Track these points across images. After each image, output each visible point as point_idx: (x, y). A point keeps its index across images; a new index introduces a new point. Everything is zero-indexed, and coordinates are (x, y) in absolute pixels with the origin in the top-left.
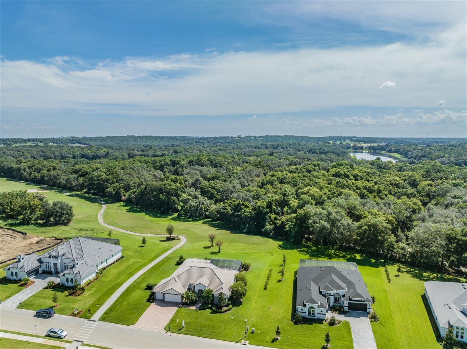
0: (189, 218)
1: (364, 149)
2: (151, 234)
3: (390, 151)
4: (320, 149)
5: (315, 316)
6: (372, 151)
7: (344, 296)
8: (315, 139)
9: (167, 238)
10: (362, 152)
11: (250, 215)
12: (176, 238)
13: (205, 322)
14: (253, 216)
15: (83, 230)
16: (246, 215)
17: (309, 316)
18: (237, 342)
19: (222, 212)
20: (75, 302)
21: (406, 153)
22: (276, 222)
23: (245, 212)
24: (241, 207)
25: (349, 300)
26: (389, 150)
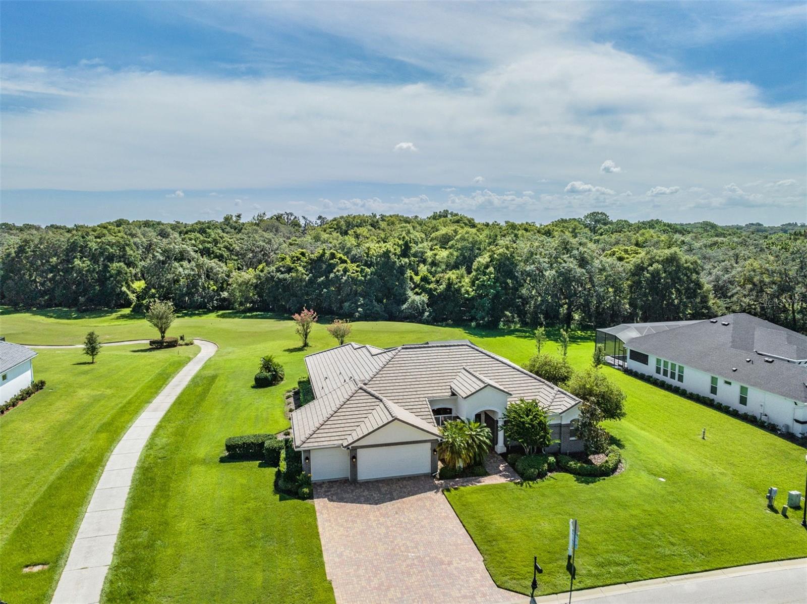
9: (151, 342)
11: (362, 276)
12: (180, 342)
13: (608, 514)
14: (370, 279)
16: (353, 278)
19: (280, 280)
22: (430, 287)
24: (332, 261)
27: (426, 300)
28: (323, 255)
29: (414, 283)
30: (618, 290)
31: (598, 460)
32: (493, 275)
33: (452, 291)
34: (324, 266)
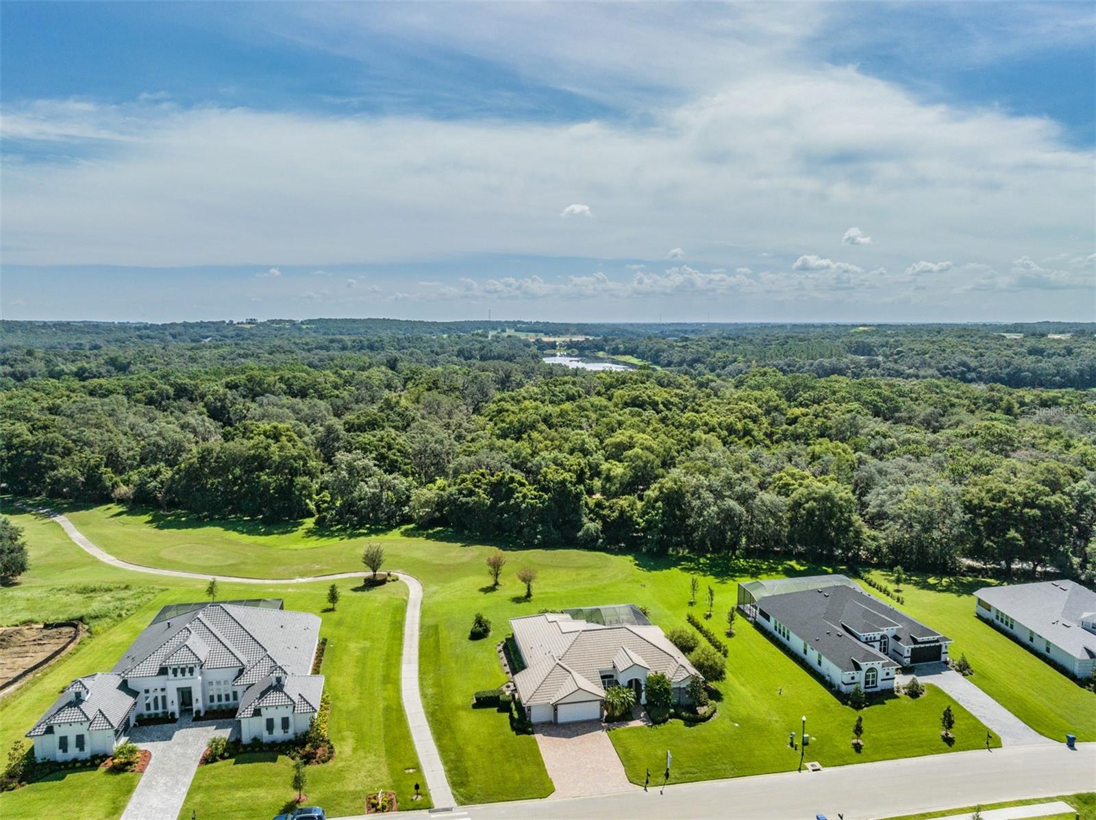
0: (354, 527)
1: (558, 348)
2: (302, 576)
3: (615, 351)
4: (482, 349)
5: (876, 686)
6: (576, 352)
7: (896, 638)
8: (441, 327)
9: (366, 580)
10: (554, 355)
11: (541, 503)
12: (389, 579)
13: (696, 746)
14: (548, 506)
15: (93, 590)
16: (532, 505)
17: (865, 688)
18: (800, 770)
19: (463, 504)
20: (340, 775)
21: (656, 354)
22: (604, 513)
23: (525, 496)
24: (511, 486)
25: (915, 644)
26: (613, 349)
27: (600, 528)
28: (503, 478)
29: (589, 509)
30: (778, 521)
31: (702, 710)
32: (660, 511)
33: (624, 521)
34: (504, 490)
